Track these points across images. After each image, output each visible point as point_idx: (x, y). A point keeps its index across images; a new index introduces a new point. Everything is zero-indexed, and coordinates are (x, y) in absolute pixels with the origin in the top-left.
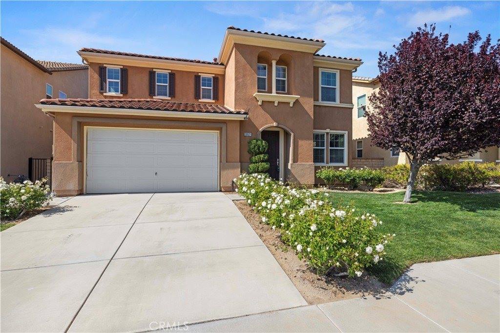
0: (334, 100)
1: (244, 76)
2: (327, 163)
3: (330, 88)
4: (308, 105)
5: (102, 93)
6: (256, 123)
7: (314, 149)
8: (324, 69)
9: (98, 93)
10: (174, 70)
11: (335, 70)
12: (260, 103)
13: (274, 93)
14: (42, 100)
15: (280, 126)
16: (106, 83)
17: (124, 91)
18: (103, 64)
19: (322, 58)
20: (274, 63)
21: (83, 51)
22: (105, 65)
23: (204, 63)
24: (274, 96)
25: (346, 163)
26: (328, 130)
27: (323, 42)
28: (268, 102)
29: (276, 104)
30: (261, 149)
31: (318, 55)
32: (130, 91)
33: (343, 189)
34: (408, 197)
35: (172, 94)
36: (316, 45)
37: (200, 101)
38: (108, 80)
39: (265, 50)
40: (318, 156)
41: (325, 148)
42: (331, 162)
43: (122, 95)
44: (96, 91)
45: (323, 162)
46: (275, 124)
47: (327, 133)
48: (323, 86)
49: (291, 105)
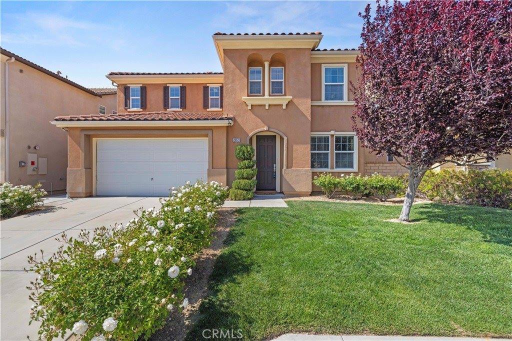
0: (342, 99)
1: (233, 81)
2: (332, 168)
3: (336, 85)
4: (305, 105)
5: (126, 109)
6: (246, 129)
7: (312, 153)
8: (327, 65)
9: (124, 110)
10: (185, 84)
11: (342, 65)
12: (249, 107)
13: (267, 96)
14: (56, 118)
15: (271, 130)
16: (129, 100)
17: (144, 106)
18: (127, 84)
19: (325, 52)
20: (267, 64)
21: (110, 74)
22: (128, 85)
23: (215, 74)
24: (266, 99)
25: (356, 169)
26: (333, 132)
27: (320, 34)
28: (259, 105)
29: (267, 107)
30: (245, 154)
31: (319, 50)
32: (148, 106)
33: (349, 199)
34: (404, 214)
35: (183, 105)
36: (312, 39)
37: (208, 110)
38: (131, 98)
39: (255, 52)
40: (318, 161)
41: (329, 152)
42: (337, 167)
43: (142, 110)
44: (122, 108)
45: (327, 167)
46: (266, 128)
47: (332, 136)
48: (327, 84)
49: (284, 107)
